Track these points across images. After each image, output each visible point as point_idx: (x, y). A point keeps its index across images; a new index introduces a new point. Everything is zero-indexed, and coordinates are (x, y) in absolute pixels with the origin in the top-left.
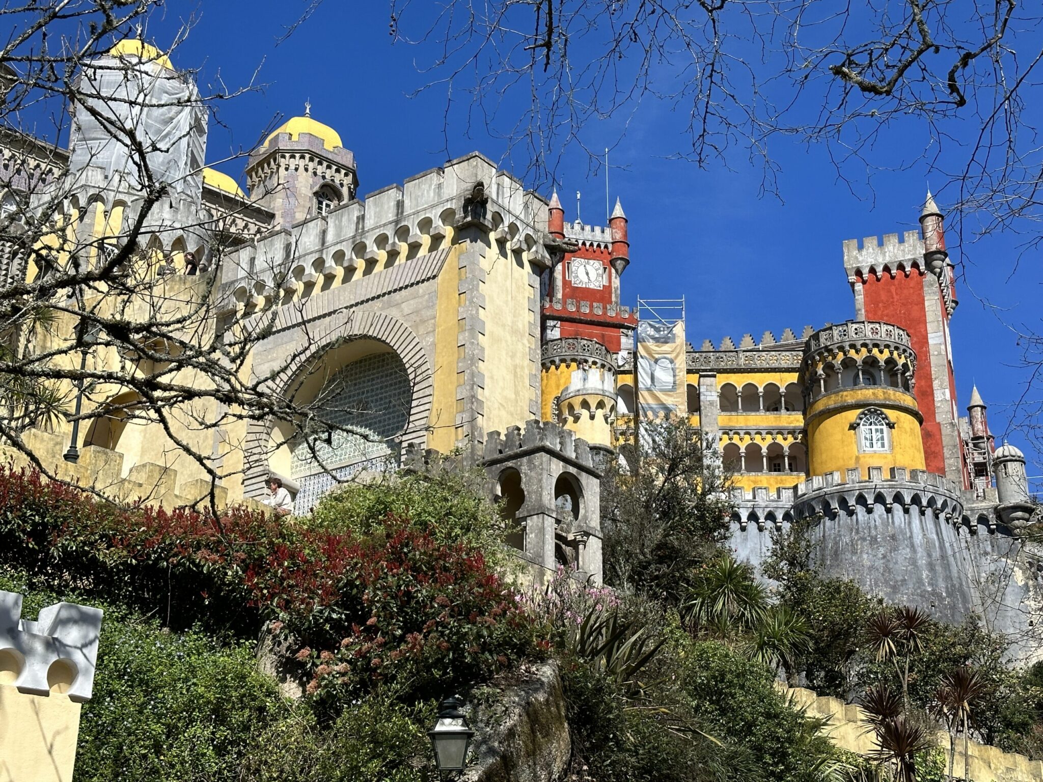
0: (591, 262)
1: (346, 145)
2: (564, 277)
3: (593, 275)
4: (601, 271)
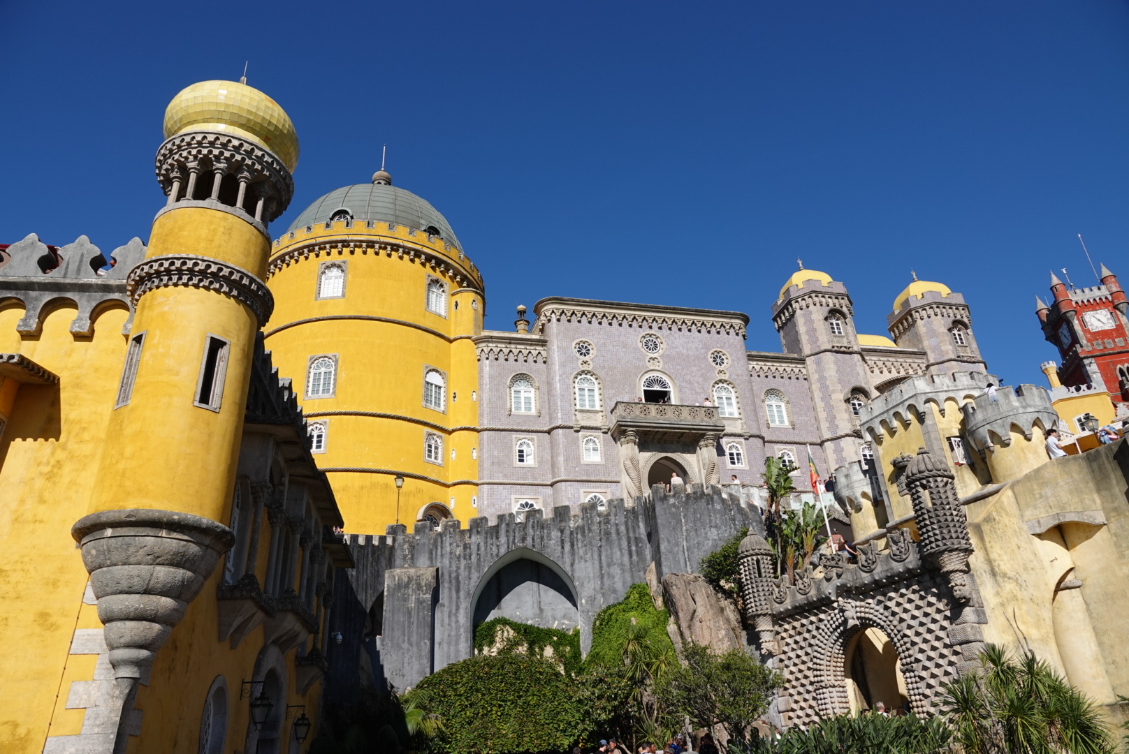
0: (1099, 312)
1: (953, 291)
2: (1082, 328)
3: (1104, 320)
4: (1109, 316)
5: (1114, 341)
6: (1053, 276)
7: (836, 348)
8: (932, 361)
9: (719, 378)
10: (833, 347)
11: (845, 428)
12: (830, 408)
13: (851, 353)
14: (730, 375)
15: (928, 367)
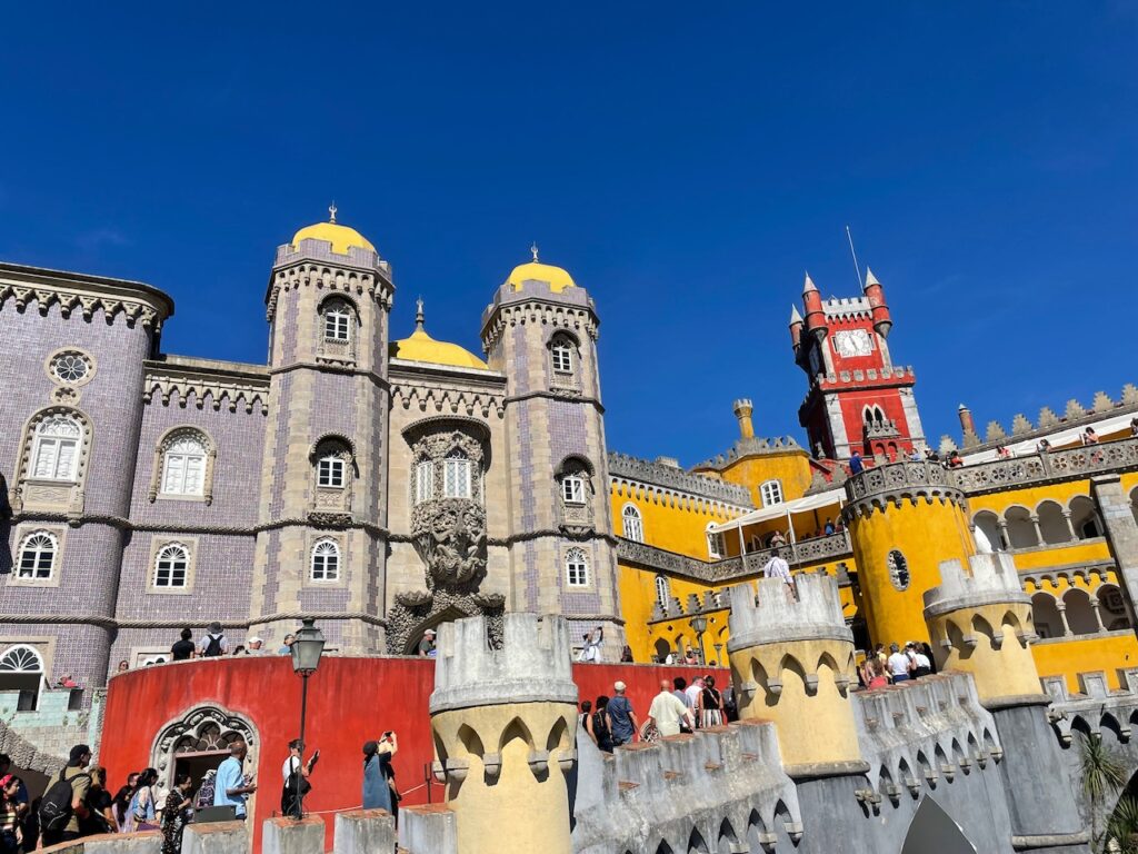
0: (855, 332)
2: (832, 352)
3: (859, 343)
5: (865, 373)
6: (808, 279)
7: (321, 363)
8: (512, 394)
9: (56, 404)
10: (317, 360)
11: (295, 507)
12: (281, 469)
13: (351, 373)
14: (82, 402)
15: (505, 403)
